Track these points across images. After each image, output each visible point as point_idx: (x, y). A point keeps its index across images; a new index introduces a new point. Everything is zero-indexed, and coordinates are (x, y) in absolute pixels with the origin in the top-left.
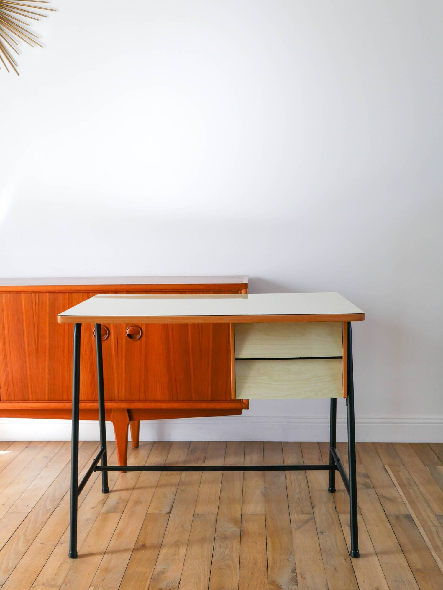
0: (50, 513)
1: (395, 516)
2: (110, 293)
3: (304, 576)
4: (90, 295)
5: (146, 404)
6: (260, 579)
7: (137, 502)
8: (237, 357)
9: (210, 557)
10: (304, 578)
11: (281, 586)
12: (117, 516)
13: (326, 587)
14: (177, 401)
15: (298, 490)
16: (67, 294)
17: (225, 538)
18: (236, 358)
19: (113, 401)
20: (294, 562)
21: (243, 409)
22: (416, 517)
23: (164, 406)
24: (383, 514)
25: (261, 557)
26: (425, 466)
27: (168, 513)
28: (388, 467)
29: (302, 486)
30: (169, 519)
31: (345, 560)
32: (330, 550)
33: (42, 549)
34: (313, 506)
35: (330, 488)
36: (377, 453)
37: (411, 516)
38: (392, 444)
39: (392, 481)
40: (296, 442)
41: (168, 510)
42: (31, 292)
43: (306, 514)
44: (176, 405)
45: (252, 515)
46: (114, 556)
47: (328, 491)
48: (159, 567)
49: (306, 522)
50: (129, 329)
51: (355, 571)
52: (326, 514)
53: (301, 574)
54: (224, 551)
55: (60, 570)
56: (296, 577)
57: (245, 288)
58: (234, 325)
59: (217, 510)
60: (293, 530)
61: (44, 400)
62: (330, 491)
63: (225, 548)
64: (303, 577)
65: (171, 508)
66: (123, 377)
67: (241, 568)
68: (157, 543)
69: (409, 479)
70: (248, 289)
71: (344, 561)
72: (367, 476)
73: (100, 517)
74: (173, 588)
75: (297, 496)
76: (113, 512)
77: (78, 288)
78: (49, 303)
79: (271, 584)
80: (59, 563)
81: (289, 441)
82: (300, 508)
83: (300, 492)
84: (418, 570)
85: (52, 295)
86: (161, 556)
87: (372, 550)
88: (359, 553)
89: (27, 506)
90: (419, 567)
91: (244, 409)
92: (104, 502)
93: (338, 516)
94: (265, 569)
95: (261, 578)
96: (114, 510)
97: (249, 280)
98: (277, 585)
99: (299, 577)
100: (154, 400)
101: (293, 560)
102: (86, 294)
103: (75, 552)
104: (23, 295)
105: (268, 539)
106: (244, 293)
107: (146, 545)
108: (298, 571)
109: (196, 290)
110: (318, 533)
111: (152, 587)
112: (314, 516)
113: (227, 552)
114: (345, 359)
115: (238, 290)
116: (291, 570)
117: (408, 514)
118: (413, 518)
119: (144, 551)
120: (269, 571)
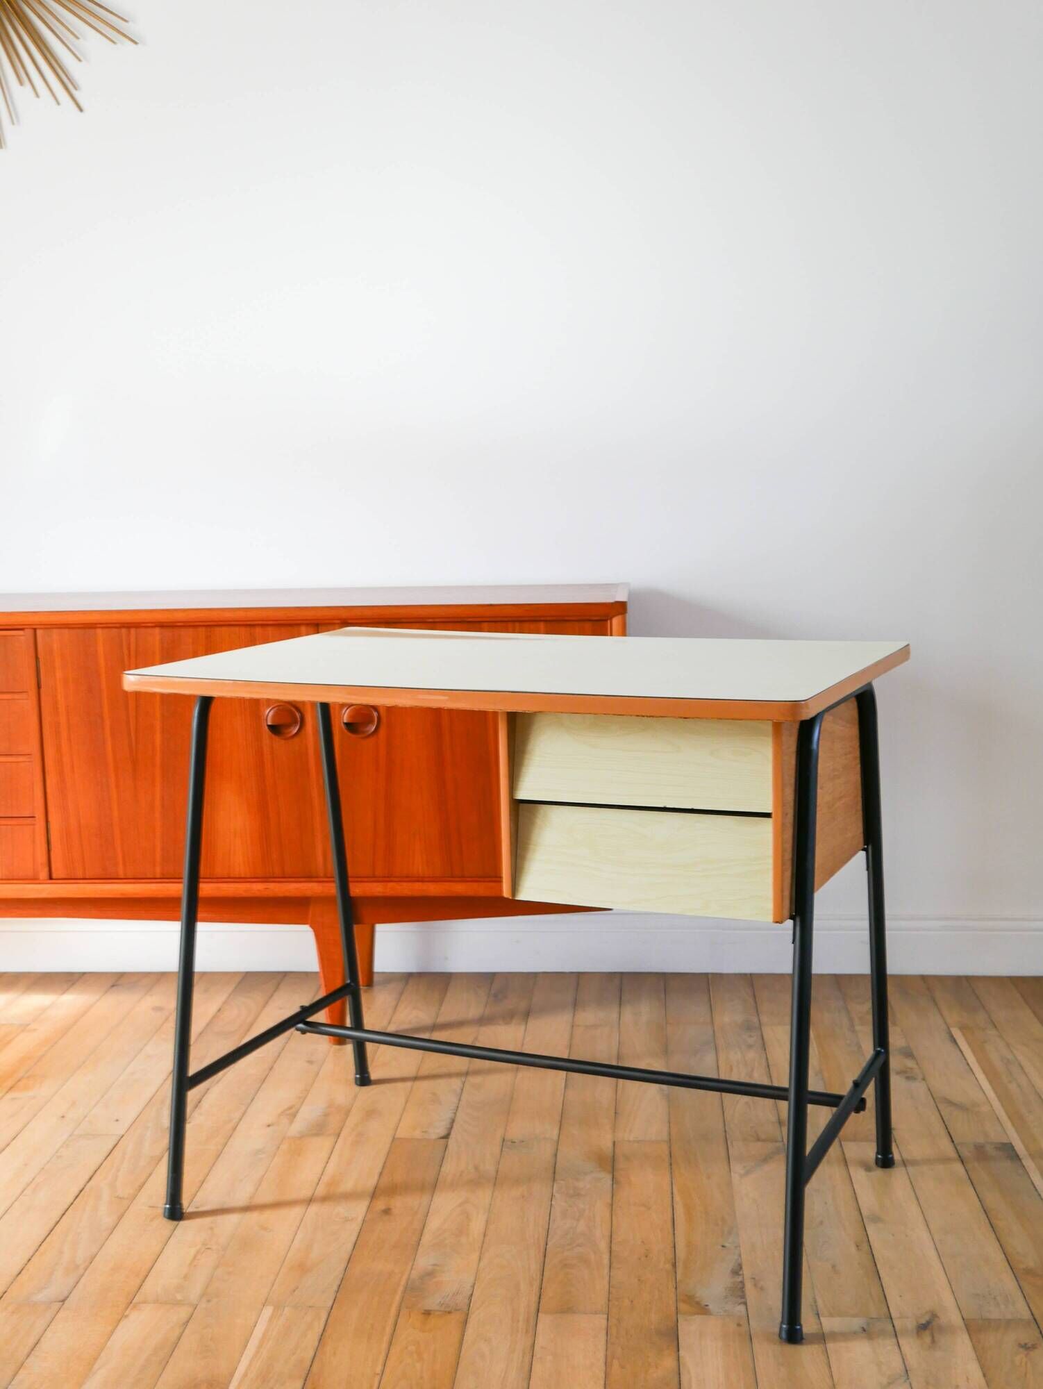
1: (975, 1146)
3: (761, 1282)
5: (391, 885)
6: (659, 1290)
7: (370, 1113)
9: (540, 1236)
10: (762, 1289)
11: (707, 1305)
12: (324, 1143)
13: (813, 1310)
14: (463, 879)
16: (202, 631)
17: (575, 1195)
19: (314, 879)
20: (737, 1252)
22: (1023, 1149)
23: (434, 889)
24: (946, 1140)
25: (660, 1240)
27: (442, 1137)
28: (959, 1031)
30: (446, 1152)
31: (857, 1246)
32: (821, 1223)
34: (781, 1123)
36: (933, 999)
37: (1013, 1147)
38: (968, 979)
39: (968, 1064)
40: (740, 974)
41: (443, 1132)
42: (118, 625)
43: (764, 1141)
44: (460, 889)
45: (638, 1142)
48: (424, 1261)
49: (765, 1158)
50: (348, 711)
51: (879, 1272)
53: (753, 1278)
54: (575, 1225)
55: (195, 1266)
56: (740, 1285)
57: (620, 614)
59: (557, 1133)
60: (735, 1176)
61: (151, 876)
63: (576, 1218)
64: (759, 1285)
65: (448, 1126)
67: (614, 1265)
68: (417, 1206)
69: (1008, 1060)
70: (627, 615)
71: (853, 1249)
72: (908, 1054)
73: (284, 1147)
74: (456, 1310)
76: (317, 1135)
77: (228, 615)
79: (684, 1301)
80: (193, 1251)
81: (725, 970)
82: (751, 1128)
84: (1028, 1272)
85: (168, 633)
86: (427, 1237)
89: (117, 1120)
90: (1031, 1264)
92: (294, 1113)
93: (841, 1145)
94: (669, 1266)
95: (661, 1288)
96: (318, 1129)
97: (630, 595)
98: (698, 1303)
99: (749, 1286)
100: (408, 877)
101: (736, 1246)
102: (248, 629)
104: (99, 631)
105: (677, 1197)
107: (393, 1210)
108: (747, 1272)
109: (506, 619)
111: (407, 1308)
113: (581, 1226)
115: (604, 618)
116: (730, 1269)
117: (1008, 1142)
118: (1017, 1151)
119: (388, 1224)
120: (679, 1271)
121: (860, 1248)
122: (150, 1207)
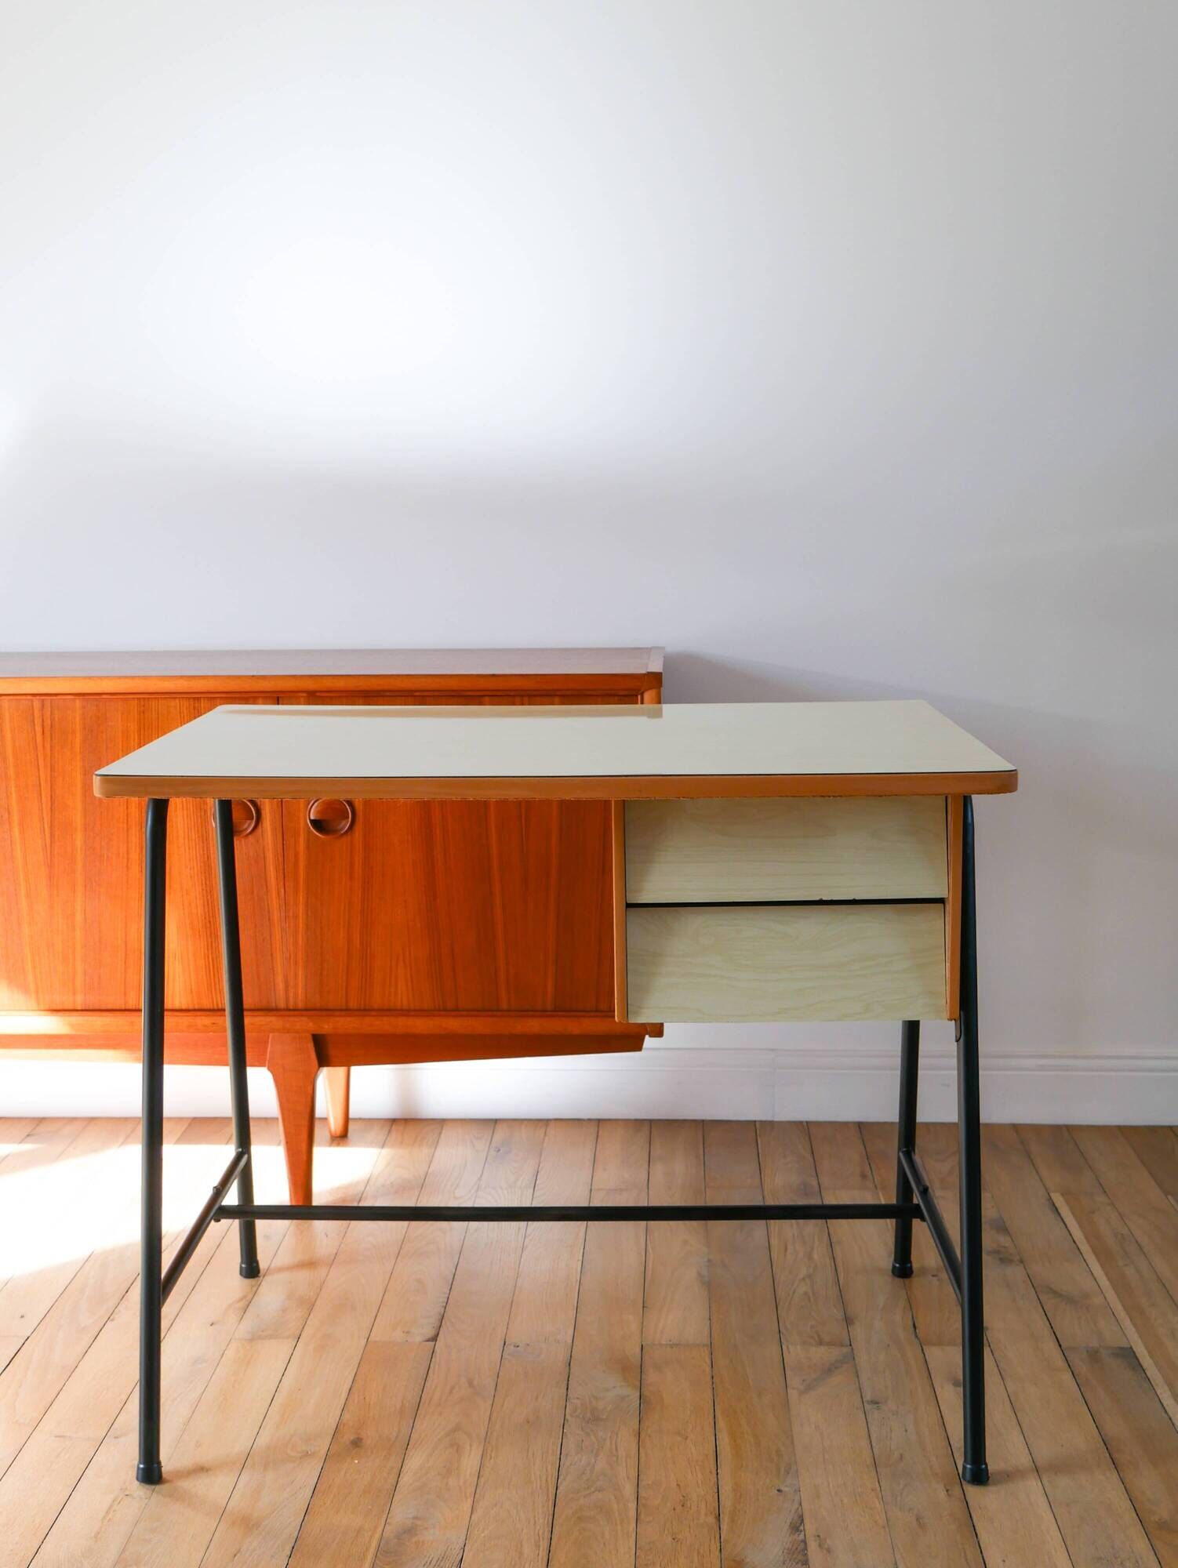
0: (88, 1339)
1: (1088, 1352)
2: (260, 700)
3: (828, 1541)
4: (202, 705)
5: (368, 1020)
6: (699, 1553)
7: (342, 1307)
8: (631, 900)
9: (549, 1481)
10: (829, 1551)
12: (280, 1350)
14: (456, 1011)
15: (804, 1272)
16: (135, 704)
17: (593, 1418)
18: (628, 902)
19: (271, 1012)
20: (797, 1498)
21: (647, 1037)
22: (1146, 1353)
24: (1051, 1345)
25: (700, 1482)
26: (1166, 1195)
27: (428, 1340)
28: (1061, 1199)
29: (815, 1256)
30: (433, 1360)
31: (947, 1491)
32: (901, 1457)
33: (61, 1452)
34: (848, 1321)
35: (897, 1265)
36: (1028, 1154)
37: (1134, 1352)
38: (1069, 1128)
39: (1074, 1241)
40: (795, 1122)
41: (430, 1333)
42: (29, 697)
43: (830, 1344)
44: (454, 1025)
45: (672, 1346)
46: (271, 1475)
47: (891, 1274)
48: (402, 1513)
49: (829, 1370)
50: (314, 807)
51: (976, 1527)
52: (888, 1345)
53: (818, 1536)
54: (593, 1461)
56: (802, 1545)
57: (654, 688)
58: (623, 805)
59: (570, 1332)
60: (793, 1394)
61: (71, 1008)
62: (897, 1273)
63: (595, 1451)
64: (826, 1546)
65: (437, 1324)
66: (300, 943)
67: (642, 1516)
68: (395, 1434)
69: (1122, 1235)
70: (662, 689)
71: (942, 1494)
72: (1002, 1228)
73: (231, 1352)
75: (803, 1288)
76: (271, 1337)
78: (84, 728)
80: (108, 1499)
81: (776, 1119)
82: (812, 1327)
83: (809, 1276)
84: (1162, 1525)
85: (92, 706)
86: (406, 1479)
87: (1024, 1460)
88: (987, 1470)
89: (22, 1317)
90: (1165, 1515)
91: (650, 1036)
92: (246, 1304)
93: (922, 1350)
94: (711, 1520)
95: (701, 1551)
96: (272, 1330)
97: (666, 663)
99: (812, 1545)
100: (389, 1010)
101: (795, 1491)
102: (191, 702)
103: (156, 1465)
104: (6, 704)
105: (721, 1424)
106: (652, 703)
107: (365, 1440)
108: (809, 1526)
109: (512, 693)
110: (865, 1404)
112: (852, 1349)
113: (601, 1463)
114: (953, 907)
115: (634, 693)
116: (788, 1522)
117: (1126, 1345)
118: (1139, 1358)
119: (356, 1461)
120: (724, 1527)
121: (950, 1492)
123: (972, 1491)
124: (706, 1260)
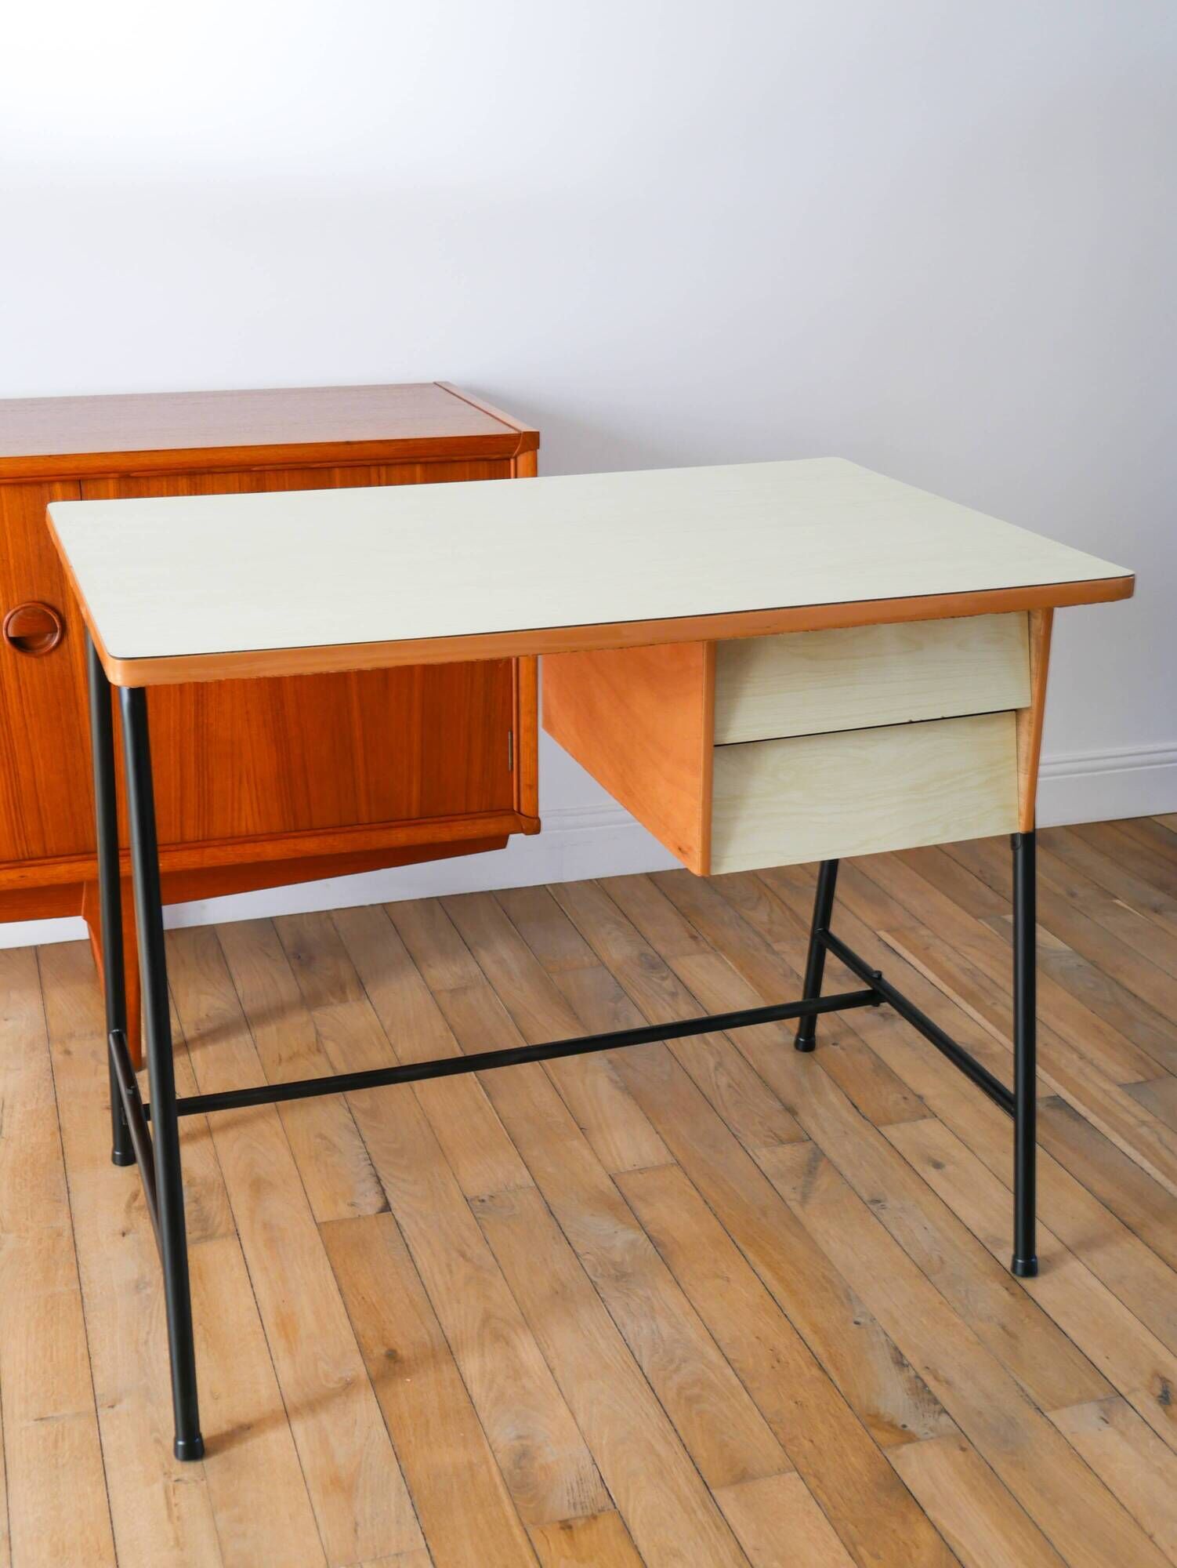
3: (940, 1372)
6: (831, 1415)
7: (258, 1184)
9: (625, 1358)
10: (947, 1382)
11: (904, 1426)
12: (228, 1249)
13: (1028, 1402)
14: (312, 831)
15: (712, 1062)
17: (620, 1275)
18: (716, 742)
19: (90, 856)
20: (878, 1328)
21: (515, 836)
22: (1075, 1100)
23: (271, 851)
25: (776, 1330)
26: (977, 919)
27: (383, 1210)
28: (889, 937)
29: (711, 1041)
31: (1007, 1289)
33: (56, 1442)
34: (791, 1111)
37: (1065, 1101)
41: (379, 1203)
43: (790, 1141)
44: (310, 846)
45: (640, 1172)
46: (325, 1419)
47: (793, 1047)
48: (503, 1434)
49: (811, 1171)
51: (1060, 1326)
52: (846, 1133)
53: (926, 1367)
54: (654, 1327)
55: (178, 1518)
56: (920, 1382)
57: (531, 450)
59: (528, 1174)
60: (796, 1208)
62: (801, 1047)
63: (649, 1314)
64: (941, 1378)
65: (378, 1187)
67: (749, 1385)
68: (425, 1335)
69: (967, 968)
71: (1002, 1293)
74: (599, 1511)
75: (723, 1081)
79: (874, 1426)
82: (761, 1123)
83: (720, 1065)
86: (477, 1393)
88: (1036, 1261)
91: (520, 835)
93: (880, 1132)
94: (816, 1372)
95: (832, 1411)
98: (890, 1425)
99: (929, 1381)
100: (232, 837)
101: (871, 1320)
103: (197, 1437)
105: (750, 1256)
107: (399, 1351)
108: (910, 1356)
110: (870, 1206)
111: (532, 1522)
112: (814, 1142)
113: (665, 1328)
115: (507, 455)
116: (890, 1358)
117: (1052, 1094)
118: (1074, 1107)
119: (409, 1380)
120: (835, 1378)
122: (36, 1420)
123: (1027, 1283)
124: (606, 1062)
